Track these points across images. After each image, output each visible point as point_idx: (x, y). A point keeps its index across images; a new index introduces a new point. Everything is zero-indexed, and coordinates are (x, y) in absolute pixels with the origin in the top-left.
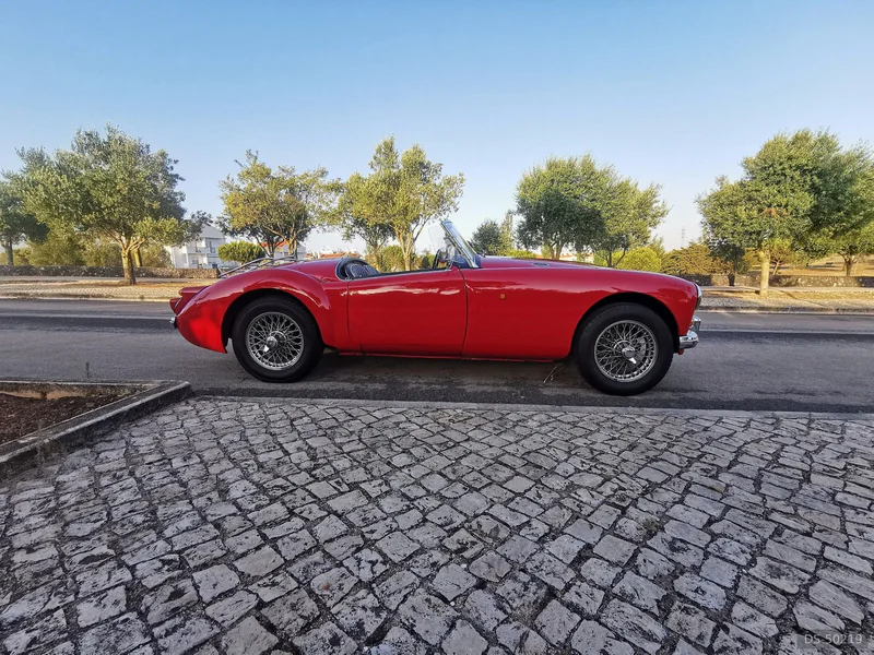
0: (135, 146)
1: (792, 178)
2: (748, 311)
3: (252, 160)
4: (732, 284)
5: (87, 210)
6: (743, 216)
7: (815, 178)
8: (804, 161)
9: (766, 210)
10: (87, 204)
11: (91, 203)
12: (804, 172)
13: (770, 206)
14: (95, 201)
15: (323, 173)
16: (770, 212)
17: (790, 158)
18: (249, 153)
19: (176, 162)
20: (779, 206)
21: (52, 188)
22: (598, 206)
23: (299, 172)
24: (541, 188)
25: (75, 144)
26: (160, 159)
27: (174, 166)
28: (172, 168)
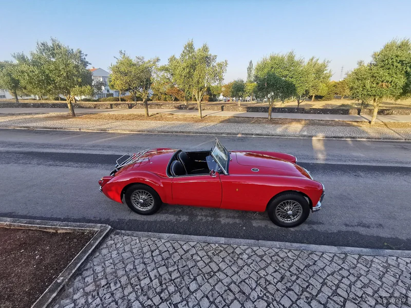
0: (67, 50)
1: (397, 67)
2: (361, 139)
3: (122, 56)
4: (359, 114)
5: (49, 84)
6: (368, 87)
7: (408, 68)
8: (404, 59)
9: (380, 84)
10: (48, 80)
11: (50, 80)
12: (402, 64)
13: (383, 82)
14: (52, 79)
15: (158, 60)
16: (382, 85)
17: (397, 56)
18: (121, 52)
19: (86, 55)
20: (387, 82)
21: (31, 74)
22: (293, 81)
23: (146, 60)
24: (266, 71)
25: (38, 50)
26: (78, 55)
27: (86, 57)
28: (85, 58)
